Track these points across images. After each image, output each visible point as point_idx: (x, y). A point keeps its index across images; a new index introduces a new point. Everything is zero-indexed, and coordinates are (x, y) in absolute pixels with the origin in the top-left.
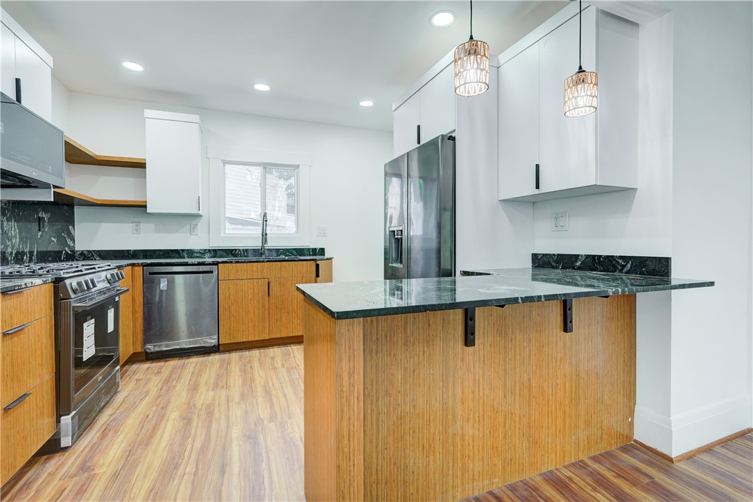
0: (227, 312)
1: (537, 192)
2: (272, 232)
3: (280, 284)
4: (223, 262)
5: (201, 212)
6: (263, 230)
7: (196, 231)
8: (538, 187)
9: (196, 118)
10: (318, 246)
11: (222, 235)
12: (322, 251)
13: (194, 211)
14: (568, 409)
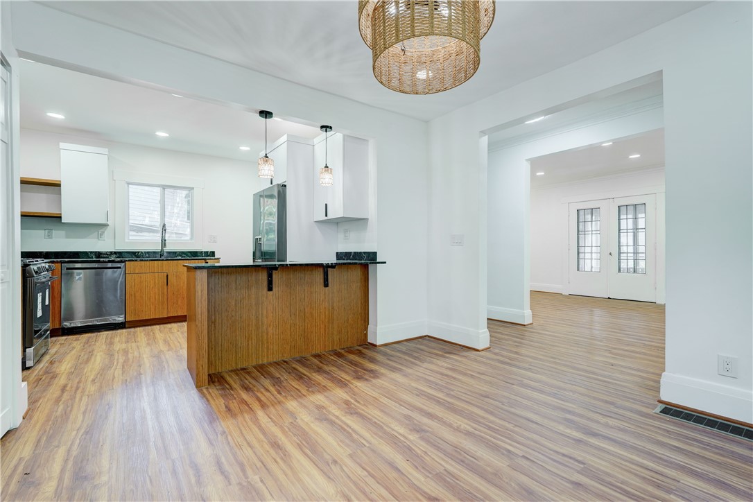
0: (133, 297)
1: (326, 218)
2: (170, 238)
3: (176, 276)
4: (129, 261)
5: (108, 223)
6: (162, 237)
7: (102, 237)
8: (326, 216)
9: (106, 151)
10: (209, 250)
11: (127, 240)
12: (213, 254)
13: (103, 221)
14: (327, 324)
